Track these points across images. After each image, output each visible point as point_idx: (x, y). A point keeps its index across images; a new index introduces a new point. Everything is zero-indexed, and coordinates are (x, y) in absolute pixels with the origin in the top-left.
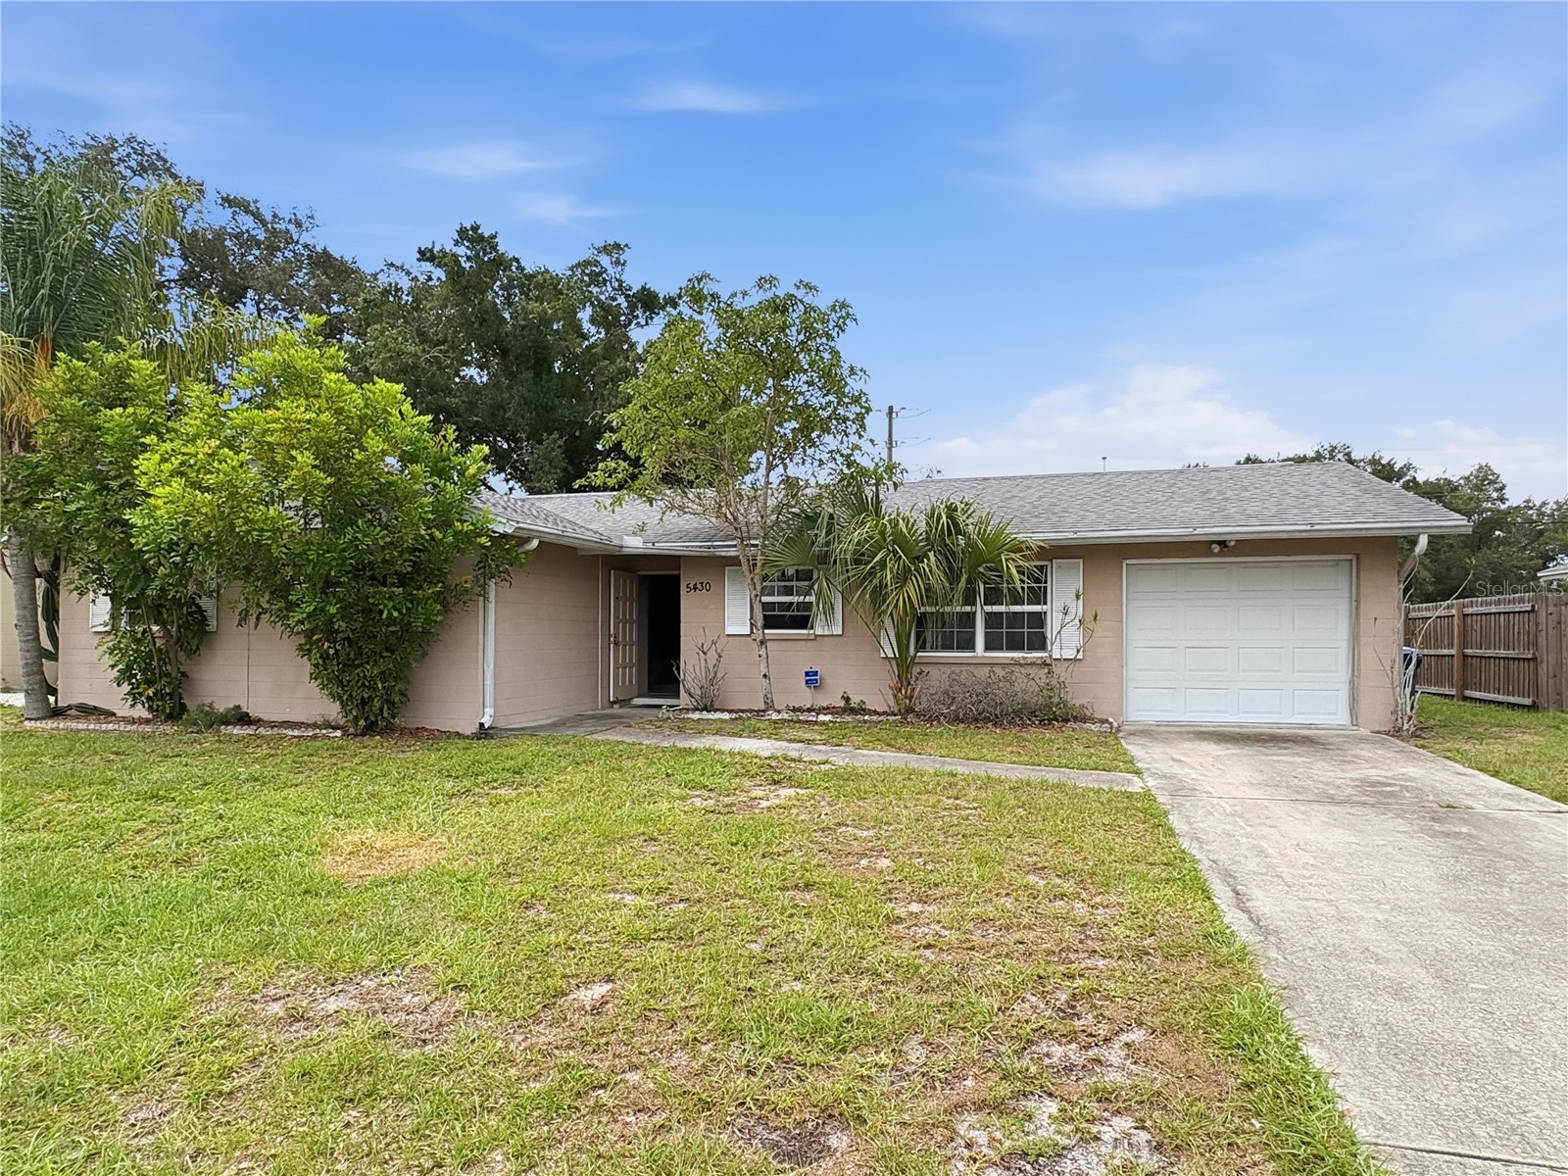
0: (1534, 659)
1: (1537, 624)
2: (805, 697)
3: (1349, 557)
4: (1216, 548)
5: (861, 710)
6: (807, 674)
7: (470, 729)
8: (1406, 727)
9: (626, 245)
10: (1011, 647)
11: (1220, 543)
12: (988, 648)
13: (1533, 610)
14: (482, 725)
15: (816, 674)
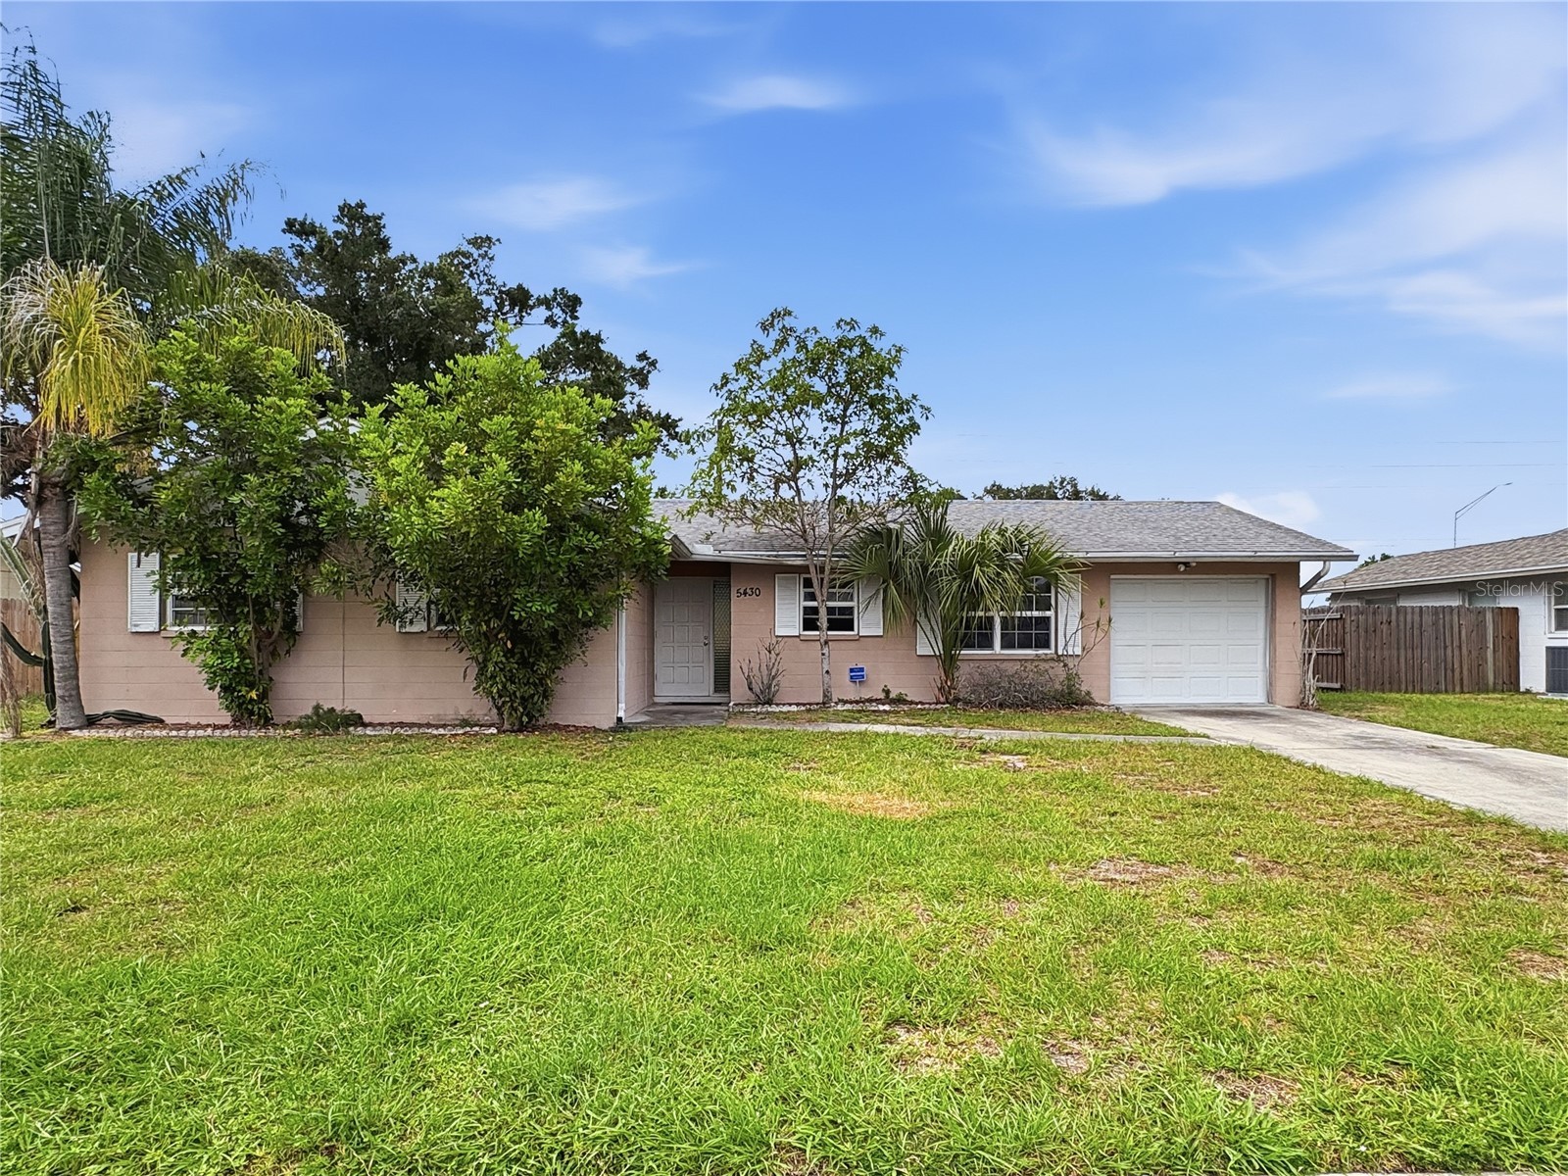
0: (1342, 654)
1: (1344, 628)
2: (852, 692)
3: (1266, 576)
4: (1182, 568)
5: (900, 700)
6: (852, 670)
7: (608, 723)
8: (1311, 702)
9: (498, 240)
10: (1022, 646)
11: (1185, 564)
12: (1003, 647)
13: (1341, 618)
14: (619, 719)
15: (862, 670)
